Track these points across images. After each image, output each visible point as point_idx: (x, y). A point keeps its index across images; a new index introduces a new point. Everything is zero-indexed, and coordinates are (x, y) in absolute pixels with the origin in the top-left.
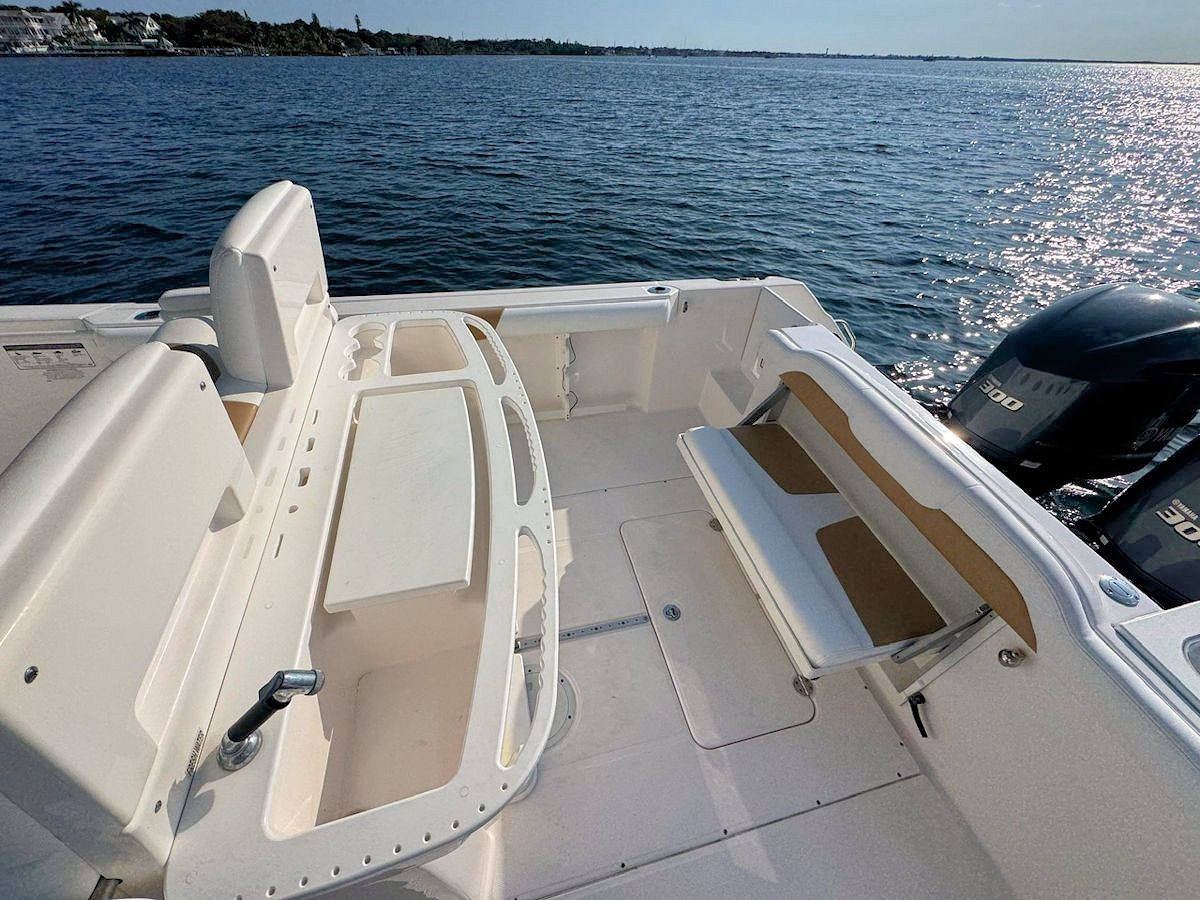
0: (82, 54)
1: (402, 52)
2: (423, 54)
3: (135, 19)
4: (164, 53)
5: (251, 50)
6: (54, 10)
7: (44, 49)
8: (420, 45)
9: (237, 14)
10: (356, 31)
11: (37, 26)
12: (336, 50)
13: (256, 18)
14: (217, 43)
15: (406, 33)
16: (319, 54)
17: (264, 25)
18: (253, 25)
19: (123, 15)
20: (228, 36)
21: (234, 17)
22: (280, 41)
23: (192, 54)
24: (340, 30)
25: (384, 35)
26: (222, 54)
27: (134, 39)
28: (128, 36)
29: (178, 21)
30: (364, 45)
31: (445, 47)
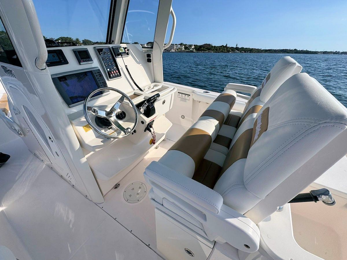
0: (180, 52)
1: (245, 52)
2: (251, 53)
3: (191, 46)
4: (193, 52)
5: (210, 52)
6: (179, 44)
7: (174, 51)
8: (251, 51)
9: (210, 44)
10: (235, 47)
11: (175, 47)
12: (228, 51)
13: (213, 45)
14: (203, 50)
15: (248, 48)
16: (224, 52)
17: (215, 46)
18: (212, 47)
19: (189, 45)
20: (206, 49)
21: (209, 45)
22: (216, 50)
23: (198, 52)
24: (231, 47)
25: (242, 48)
26: (203, 52)
27: (189, 49)
28: (188, 49)
29: (198, 46)
30: (236, 50)
31: (259, 51)
